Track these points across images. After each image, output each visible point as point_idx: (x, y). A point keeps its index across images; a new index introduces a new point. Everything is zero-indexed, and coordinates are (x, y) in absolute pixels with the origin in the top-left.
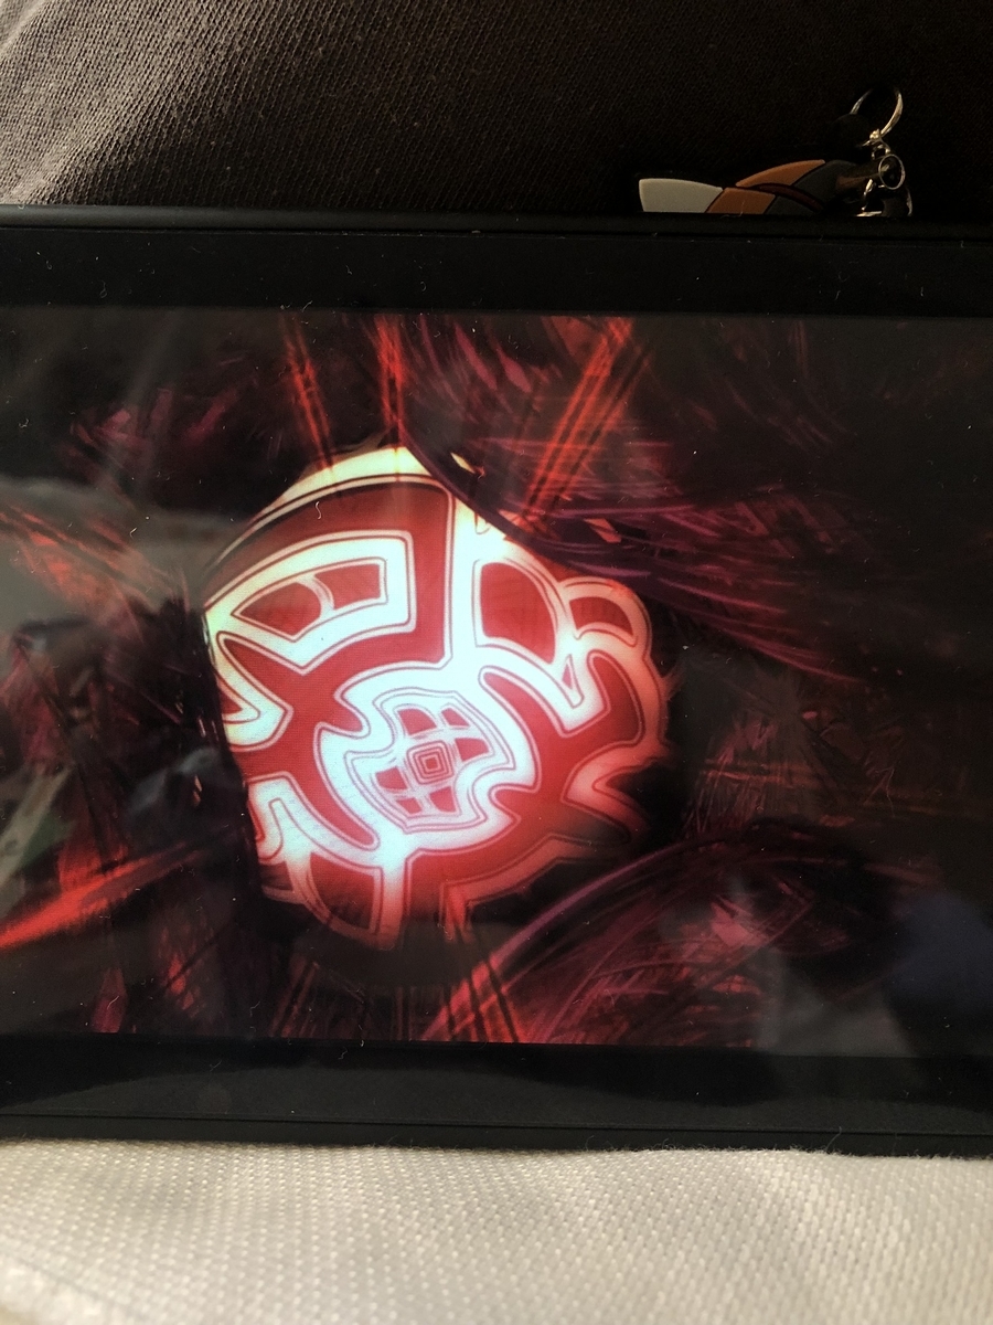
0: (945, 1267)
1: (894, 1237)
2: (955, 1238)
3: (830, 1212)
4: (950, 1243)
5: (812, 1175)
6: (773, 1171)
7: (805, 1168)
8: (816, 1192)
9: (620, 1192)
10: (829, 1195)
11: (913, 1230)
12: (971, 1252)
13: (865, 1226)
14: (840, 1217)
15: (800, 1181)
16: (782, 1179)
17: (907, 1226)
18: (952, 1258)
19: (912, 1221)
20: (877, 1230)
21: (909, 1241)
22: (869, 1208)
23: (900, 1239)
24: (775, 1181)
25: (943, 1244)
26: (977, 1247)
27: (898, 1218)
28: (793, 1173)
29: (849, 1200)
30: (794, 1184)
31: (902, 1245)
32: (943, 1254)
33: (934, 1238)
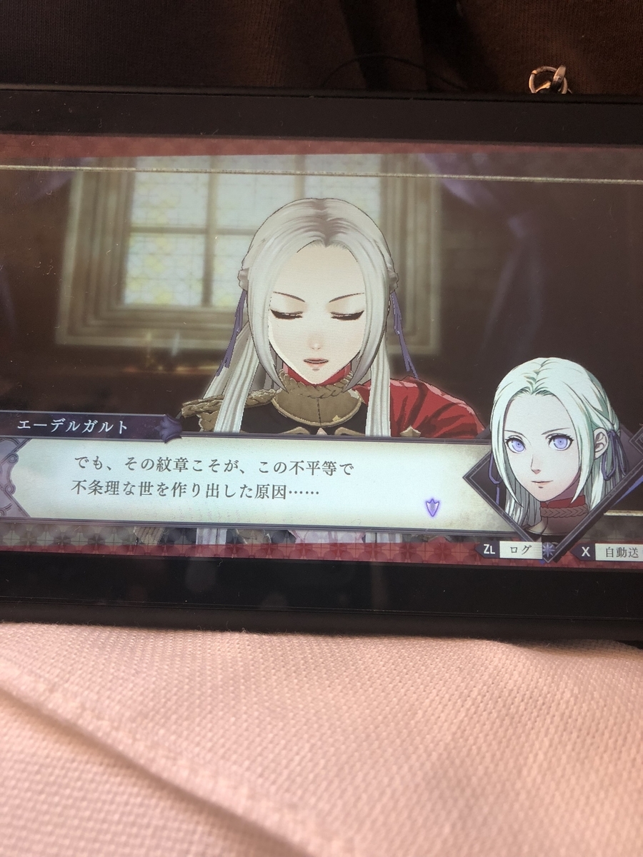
0: (598, 714)
1: (567, 695)
2: (605, 701)
3: (529, 677)
4: (602, 703)
5: (519, 658)
6: (495, 654)
7: (515, 654)
8: (521, 667)
9: (400, 660)
10: (529, 669)
11: (579, 693)
12: (615, 709)
13: (550, 687)
14: (535, 680)
15: (512, 661)
16: (500, 659)
17: (576, 691)
18: (603, 711)
19: (579, 688)
20: (558, 690)
21: (576, 698)
22: (553, 678)
23: (572, 696)
24: (496, 660)
25: (598, 702)
26: (619, 708)
27: (571, 685)
28: (508, 656)
29: (541, 674)
30: (508, 662)
31: (572, 699)
32: (598, 708)
33: (593, 699)
